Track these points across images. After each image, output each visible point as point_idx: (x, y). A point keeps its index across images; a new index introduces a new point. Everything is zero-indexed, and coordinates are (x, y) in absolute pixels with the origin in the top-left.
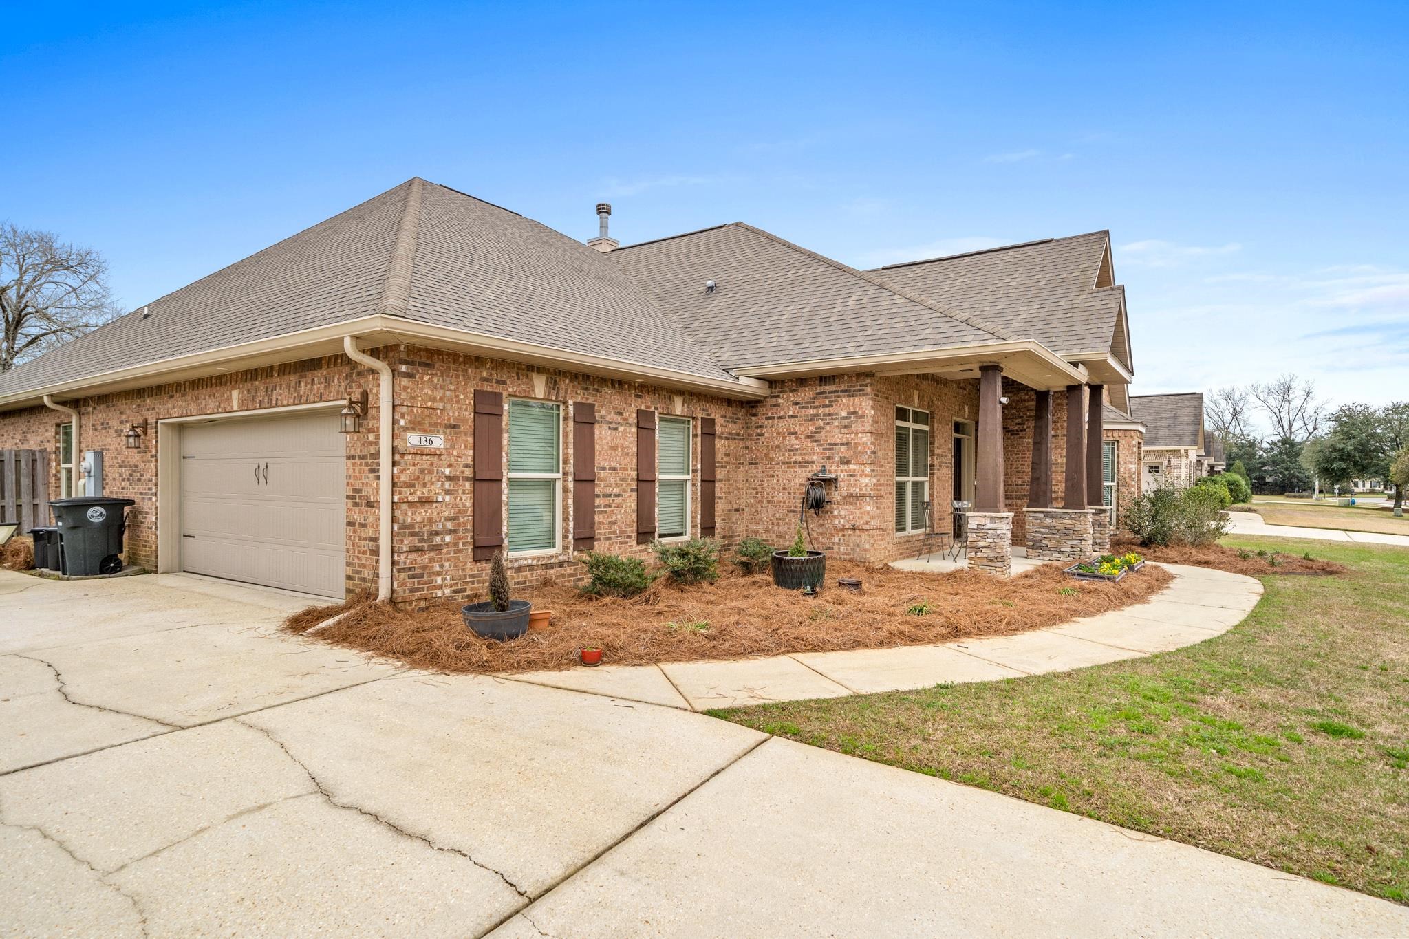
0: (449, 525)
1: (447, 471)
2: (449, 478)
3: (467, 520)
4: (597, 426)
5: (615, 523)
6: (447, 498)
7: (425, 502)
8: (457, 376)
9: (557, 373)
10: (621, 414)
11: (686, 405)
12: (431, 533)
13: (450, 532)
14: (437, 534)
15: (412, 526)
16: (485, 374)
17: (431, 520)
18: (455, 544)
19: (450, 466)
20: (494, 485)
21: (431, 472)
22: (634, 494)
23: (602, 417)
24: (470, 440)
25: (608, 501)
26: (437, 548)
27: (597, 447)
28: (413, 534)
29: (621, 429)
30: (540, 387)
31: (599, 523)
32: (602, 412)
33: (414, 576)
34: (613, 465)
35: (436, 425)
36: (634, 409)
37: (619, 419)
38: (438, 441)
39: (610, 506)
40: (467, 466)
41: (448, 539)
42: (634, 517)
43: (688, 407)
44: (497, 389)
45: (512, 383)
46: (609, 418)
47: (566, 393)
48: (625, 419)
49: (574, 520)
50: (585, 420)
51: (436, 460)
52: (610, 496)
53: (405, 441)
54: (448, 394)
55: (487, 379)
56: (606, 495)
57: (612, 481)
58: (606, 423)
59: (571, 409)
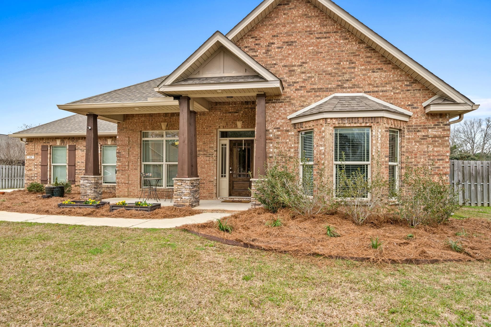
0: (36, 175)
1: (35, 164)
2: (36, 165)
3: (40, 174)
4: (76, 151)
6: (35, 169)
7: (30, 170)
8: (38, 143)
9: (63, 139)
11: (113, 141)
12: (31, 177)
13: (36, 177)
14: (33, 177)
15: (28, 175)
16: (44, 141)
17: (31, 174)
18: (37, 179)
19: (36, 162)
20: (46, 167)
21: (31, 164)
23: (78, 148)
24: (41, 156)
25: (80, 171)
26: (32, 180)
27: (77, 156)
28: (28, 177)
30: (58, 143)
31: (77, 177)
32: (78, 146)
34: (82, 161)
35: (33, 154)
38: (33, 157)
39: (81, 173)
40: (40, 162)
43: (114, 142)
44: (47, 144)
45: (51, 143)
46: (81, 148)
47: (67, 142)
49: (68, 176)
50: (72, 150)
51: (33, 161)
52: (81, 170)
53: (26, 157)
54: (36, 147)
55: (45, 143)
56: (80, 170)
57: (82, 166)
58: (80, 150)
59: (68, 147)
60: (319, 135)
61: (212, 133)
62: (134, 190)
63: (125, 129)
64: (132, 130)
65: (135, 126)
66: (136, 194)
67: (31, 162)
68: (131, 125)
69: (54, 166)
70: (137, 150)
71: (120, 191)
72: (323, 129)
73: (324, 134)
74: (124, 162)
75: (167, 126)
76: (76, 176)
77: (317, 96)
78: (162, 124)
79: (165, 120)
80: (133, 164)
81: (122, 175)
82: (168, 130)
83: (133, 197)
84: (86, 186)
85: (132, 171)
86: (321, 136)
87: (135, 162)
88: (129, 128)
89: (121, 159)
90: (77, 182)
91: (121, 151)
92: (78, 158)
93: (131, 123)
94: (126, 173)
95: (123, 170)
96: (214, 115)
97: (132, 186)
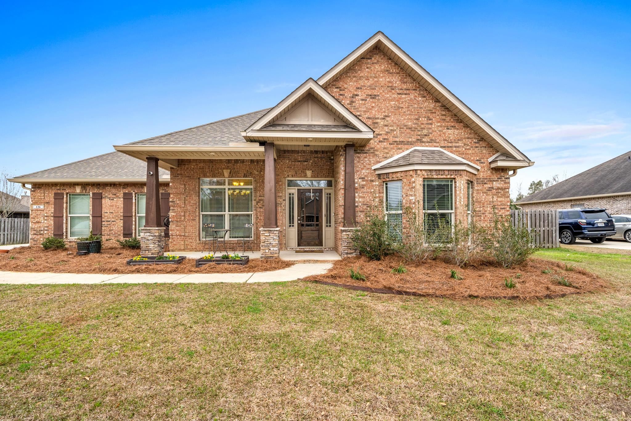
0: (46, 229)
1: (45, 215)
2: (46, 216)
3: (52, 227)
4: (103, 199)
5: (112, 230)
6: (45, 221)
7: (38, 222)
8: (49, 190)
9: (85, 185)
10: (115, 195)
12: (40, 230)
14: (42, 231)
15: (34, 228)
17: (40, 227)
18: (48, 234)
19: (46, 213)
20: (60, 218)
21: (40, 215)
22: (122, 221)
23: (106, 196)
24: (53, 206)
25: (108, 223)
26: (41, 234)
27: (103, 206)
28: (35, 230)
29: (115, 199)
30: (78, 190)
32: (105, 194)
33: (35, 241)
34: (111, 211)
35: (41, 203)
36: (122, 192)
37: (114, 196)
38: (42, 207)
40: (52, 213)
41: (45, 232)
42: (122, 228)
44: (62, 191)
45: (68, 189)
46: (109, 196)
47: (90, 190)
48: (118, 196)
49: (92, 228)
50: (97, 199)
51: (42, 212)
53: (32, 207)
54: (46, 194)
55: (59, 189)
56: (107, 221)
57: (111, 216)
58: (108, 198)
59: (91, 195)
60: (409, 185)
61: (281, 181)
62: (191, 242)
63: (180, 176)
64: (188, 177)
65: (192, 172)
66: (194, 247)
67: (39, 212)
68: (188, 171)
69: (71, 217)
70: (194, 198)
71: (175, 245)
72: (413, 179)
73: (414, 185)
74: (180, 212)
75: (230, 173)
76: (103, 228)
77: (399, 149)
78: (224, 170)
79: (228, 167)
80: (190, 214)
81: (177, 226)
82: (231, 177)
83: (191, 251)
84: (148, 240)
85: (189, 222)
86: (411, 187)
87: (192, 212)
88: (185, 175)
89: (176, 208)
90: (104, 235)
91: (175, 200)
92: (105, 208)
93: (187, 169)
94: (182, 224)
95: (177, 221)
96: (282, 163)
97: (190, 239)
